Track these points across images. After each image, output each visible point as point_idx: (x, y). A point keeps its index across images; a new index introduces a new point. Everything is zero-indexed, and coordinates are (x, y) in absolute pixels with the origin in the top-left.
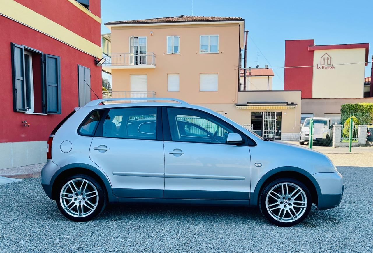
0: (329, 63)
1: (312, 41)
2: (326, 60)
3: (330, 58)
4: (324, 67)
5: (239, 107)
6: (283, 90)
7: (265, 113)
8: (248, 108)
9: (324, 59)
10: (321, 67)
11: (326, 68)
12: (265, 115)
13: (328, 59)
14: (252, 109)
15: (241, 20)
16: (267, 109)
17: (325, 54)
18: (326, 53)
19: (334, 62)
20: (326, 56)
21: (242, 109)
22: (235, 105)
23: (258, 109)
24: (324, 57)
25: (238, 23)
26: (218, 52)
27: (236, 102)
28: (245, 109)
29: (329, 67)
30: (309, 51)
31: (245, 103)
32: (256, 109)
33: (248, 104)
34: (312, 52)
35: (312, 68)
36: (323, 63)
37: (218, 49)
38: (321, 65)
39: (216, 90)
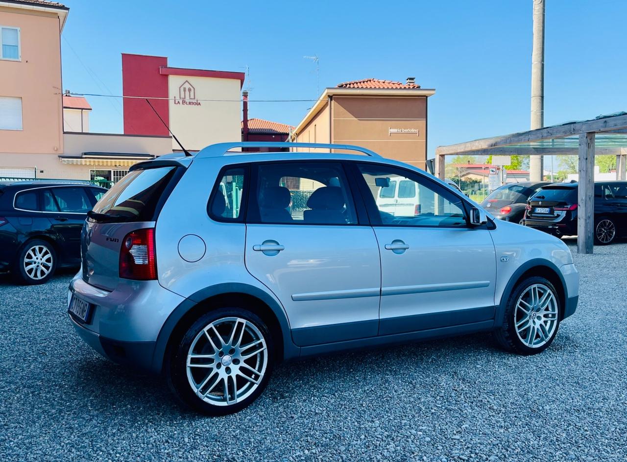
0: (192, 97)
1: (164, 60)
2: (187, 92)
3: (192, 89)
4: (185, 102)
5: (68, 160)
6: (123, 133)
7: (114, 172)
8: (84, 163)
9: (185, 90)
10: (181, 102)
11: (188, 103)
12: (114, 175)
13: (190, 90)
14: (92, 164)
15: (63, 7)
16: (117, 165)
17: (185, 83)
18: (187, 81)
19: (199, 97)
20: (187, 86)
21: (73, 164)
22: (59, 157)
23: (103, 165)
24: (184, 86)
25: (57, 13)
26: (20, 59)
27: (61, 152)
28: (79, 164)
29: (193, 103)
30: (161, 75)
31: (79, 154)
32: (99, 165)
33: (84, 156)
34: (165, 77)
35: (167, 102)
36: (182, 96)
37: (20, 54)
38: (180, 98)
39: (20, 128)
